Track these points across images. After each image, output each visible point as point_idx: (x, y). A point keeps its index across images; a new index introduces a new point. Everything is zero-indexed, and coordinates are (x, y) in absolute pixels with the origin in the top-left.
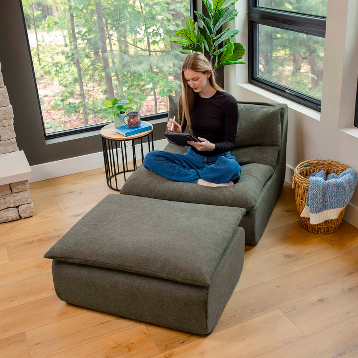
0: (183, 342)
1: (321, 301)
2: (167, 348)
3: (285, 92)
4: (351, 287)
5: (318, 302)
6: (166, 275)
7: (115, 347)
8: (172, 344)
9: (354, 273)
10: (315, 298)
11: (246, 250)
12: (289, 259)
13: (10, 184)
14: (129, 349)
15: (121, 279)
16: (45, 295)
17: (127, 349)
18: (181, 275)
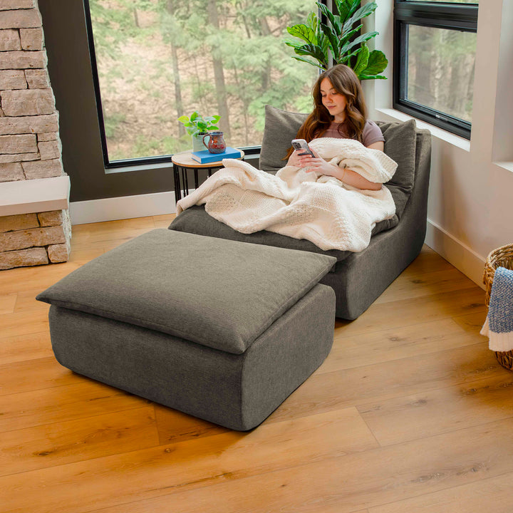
0: (197, 435)
1: (422, 402)
2: (171, 439)
3: (435, 117)
4: (475, 387)
5: (417, 403)
6: (185, 334)
7: (100, 431)
8: (181, 435)
9: (485, 370)
10: (413, 398)
11: (337, 327)
12: (396, 343)
13: (37, 214)
14: (120, 435)
15: (130, 336)
16: (40, 356)
17: (117, 434)
18: (205, 335)
